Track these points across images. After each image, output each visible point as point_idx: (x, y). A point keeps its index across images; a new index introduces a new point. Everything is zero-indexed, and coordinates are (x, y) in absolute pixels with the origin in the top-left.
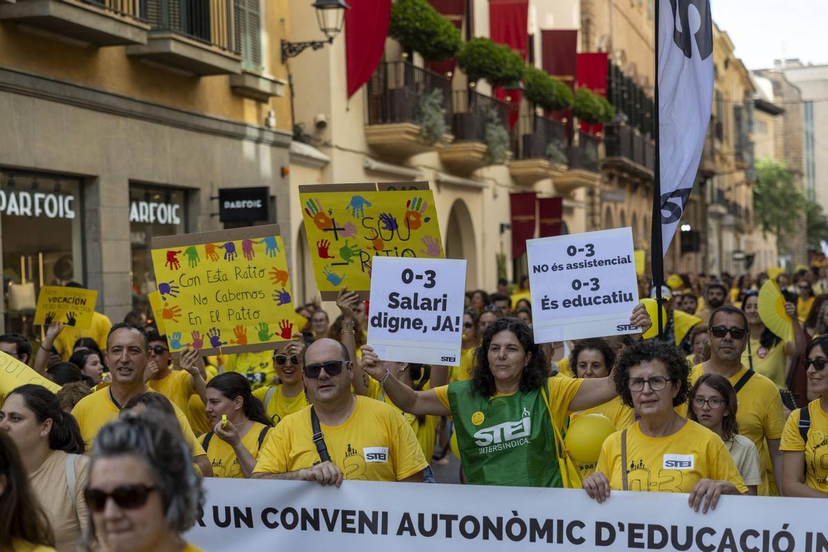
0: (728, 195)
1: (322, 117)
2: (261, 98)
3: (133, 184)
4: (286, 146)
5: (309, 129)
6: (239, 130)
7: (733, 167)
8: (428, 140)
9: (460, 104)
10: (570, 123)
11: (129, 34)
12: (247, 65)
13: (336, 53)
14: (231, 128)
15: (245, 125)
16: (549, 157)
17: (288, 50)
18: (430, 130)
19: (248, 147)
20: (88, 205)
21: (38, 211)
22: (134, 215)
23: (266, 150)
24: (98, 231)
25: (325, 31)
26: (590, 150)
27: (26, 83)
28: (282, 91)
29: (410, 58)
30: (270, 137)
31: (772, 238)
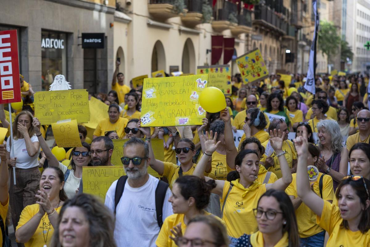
0: (307, 37)
3: (43, 30)
4: (112, 13)
5: (123, 5)
6: (91, 6)
7: (310, 24)
8: (176, 12)
10: (240, 4)
14: (88, 5)
15: (94, 4)
16: (230, 20)
18: (177, 7)
19: (96, 14)
20: (23, 40)
22: (43, 44)
23: (103, 15)
24: (27, 52)
26: (248, 17)
30: (105, 9)
31: (326, 56)
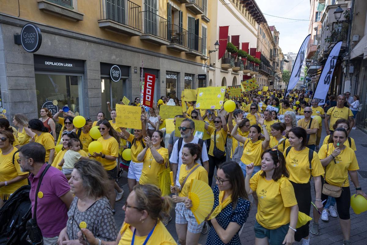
0: (278, 76)
1: (214, 63)
2: (205, 60)
3: (185, 73)
4: (209, 67)
5: (212, 65)
6: (202, 65)
7: (279, 71)
8: (231, 67)
9: (236, 61)
10: (254, 64)
11: (186, 50)
12: (203, 54)
13: (217, 52)
14: (200, 65)
16: (250, 69)
17: (210, 52)
18: (231, 65)
19: (203, 68)
20: (179, 77)
21: (171, 78)
22: (185, 78)
23: (205, 68)
24: (180, 81)
25: (216, 49)
26: (257, 68)
27: (170, 57)
28: (209, 59)
29: (229, 53)
30: (206, 66)
31: (285, 83)
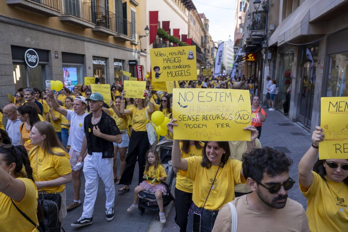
0: (210, 62)
1: (145, 48)
3: (115, 59)
4: (139, 53)
5: (143, 50)
7: (211, 58)
11: (114, 34)
12: (133, 39)
13: (148, 38)
14: (130, 50)
15: (133, 49)
17: (140, 37)
19: (133, 53)
20: (107, 62)
21: (99, 63)
22: (115, 64)
23: (136, 54)
24: (109, 67)
25: (146, 34)
27: (96, 42)
28: (139, 44)
29: (160, 39)
30: (137, 51)
